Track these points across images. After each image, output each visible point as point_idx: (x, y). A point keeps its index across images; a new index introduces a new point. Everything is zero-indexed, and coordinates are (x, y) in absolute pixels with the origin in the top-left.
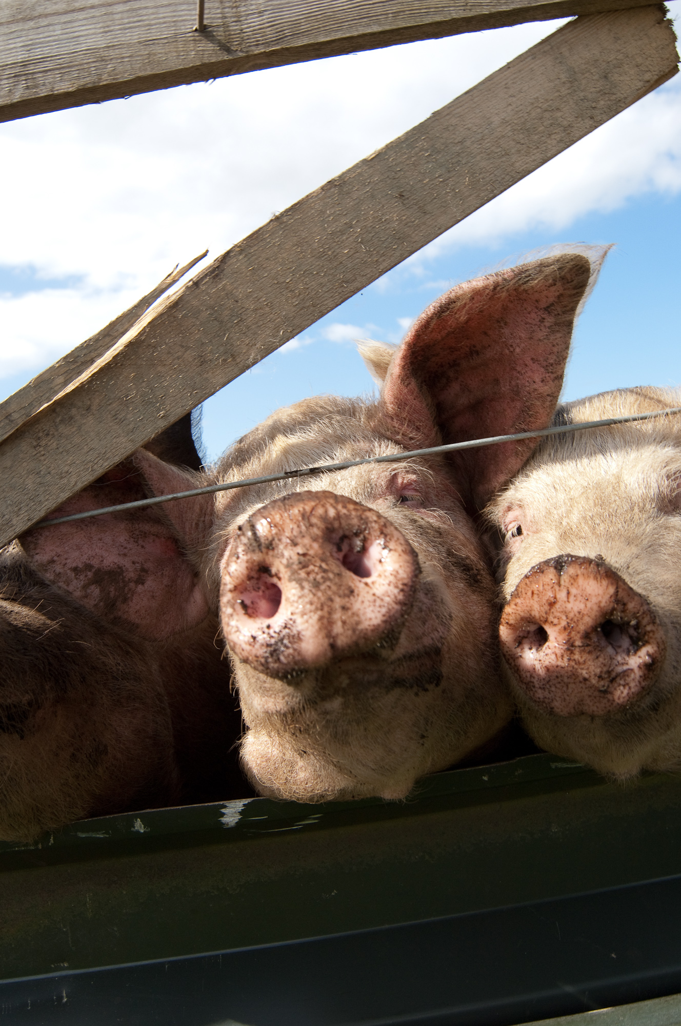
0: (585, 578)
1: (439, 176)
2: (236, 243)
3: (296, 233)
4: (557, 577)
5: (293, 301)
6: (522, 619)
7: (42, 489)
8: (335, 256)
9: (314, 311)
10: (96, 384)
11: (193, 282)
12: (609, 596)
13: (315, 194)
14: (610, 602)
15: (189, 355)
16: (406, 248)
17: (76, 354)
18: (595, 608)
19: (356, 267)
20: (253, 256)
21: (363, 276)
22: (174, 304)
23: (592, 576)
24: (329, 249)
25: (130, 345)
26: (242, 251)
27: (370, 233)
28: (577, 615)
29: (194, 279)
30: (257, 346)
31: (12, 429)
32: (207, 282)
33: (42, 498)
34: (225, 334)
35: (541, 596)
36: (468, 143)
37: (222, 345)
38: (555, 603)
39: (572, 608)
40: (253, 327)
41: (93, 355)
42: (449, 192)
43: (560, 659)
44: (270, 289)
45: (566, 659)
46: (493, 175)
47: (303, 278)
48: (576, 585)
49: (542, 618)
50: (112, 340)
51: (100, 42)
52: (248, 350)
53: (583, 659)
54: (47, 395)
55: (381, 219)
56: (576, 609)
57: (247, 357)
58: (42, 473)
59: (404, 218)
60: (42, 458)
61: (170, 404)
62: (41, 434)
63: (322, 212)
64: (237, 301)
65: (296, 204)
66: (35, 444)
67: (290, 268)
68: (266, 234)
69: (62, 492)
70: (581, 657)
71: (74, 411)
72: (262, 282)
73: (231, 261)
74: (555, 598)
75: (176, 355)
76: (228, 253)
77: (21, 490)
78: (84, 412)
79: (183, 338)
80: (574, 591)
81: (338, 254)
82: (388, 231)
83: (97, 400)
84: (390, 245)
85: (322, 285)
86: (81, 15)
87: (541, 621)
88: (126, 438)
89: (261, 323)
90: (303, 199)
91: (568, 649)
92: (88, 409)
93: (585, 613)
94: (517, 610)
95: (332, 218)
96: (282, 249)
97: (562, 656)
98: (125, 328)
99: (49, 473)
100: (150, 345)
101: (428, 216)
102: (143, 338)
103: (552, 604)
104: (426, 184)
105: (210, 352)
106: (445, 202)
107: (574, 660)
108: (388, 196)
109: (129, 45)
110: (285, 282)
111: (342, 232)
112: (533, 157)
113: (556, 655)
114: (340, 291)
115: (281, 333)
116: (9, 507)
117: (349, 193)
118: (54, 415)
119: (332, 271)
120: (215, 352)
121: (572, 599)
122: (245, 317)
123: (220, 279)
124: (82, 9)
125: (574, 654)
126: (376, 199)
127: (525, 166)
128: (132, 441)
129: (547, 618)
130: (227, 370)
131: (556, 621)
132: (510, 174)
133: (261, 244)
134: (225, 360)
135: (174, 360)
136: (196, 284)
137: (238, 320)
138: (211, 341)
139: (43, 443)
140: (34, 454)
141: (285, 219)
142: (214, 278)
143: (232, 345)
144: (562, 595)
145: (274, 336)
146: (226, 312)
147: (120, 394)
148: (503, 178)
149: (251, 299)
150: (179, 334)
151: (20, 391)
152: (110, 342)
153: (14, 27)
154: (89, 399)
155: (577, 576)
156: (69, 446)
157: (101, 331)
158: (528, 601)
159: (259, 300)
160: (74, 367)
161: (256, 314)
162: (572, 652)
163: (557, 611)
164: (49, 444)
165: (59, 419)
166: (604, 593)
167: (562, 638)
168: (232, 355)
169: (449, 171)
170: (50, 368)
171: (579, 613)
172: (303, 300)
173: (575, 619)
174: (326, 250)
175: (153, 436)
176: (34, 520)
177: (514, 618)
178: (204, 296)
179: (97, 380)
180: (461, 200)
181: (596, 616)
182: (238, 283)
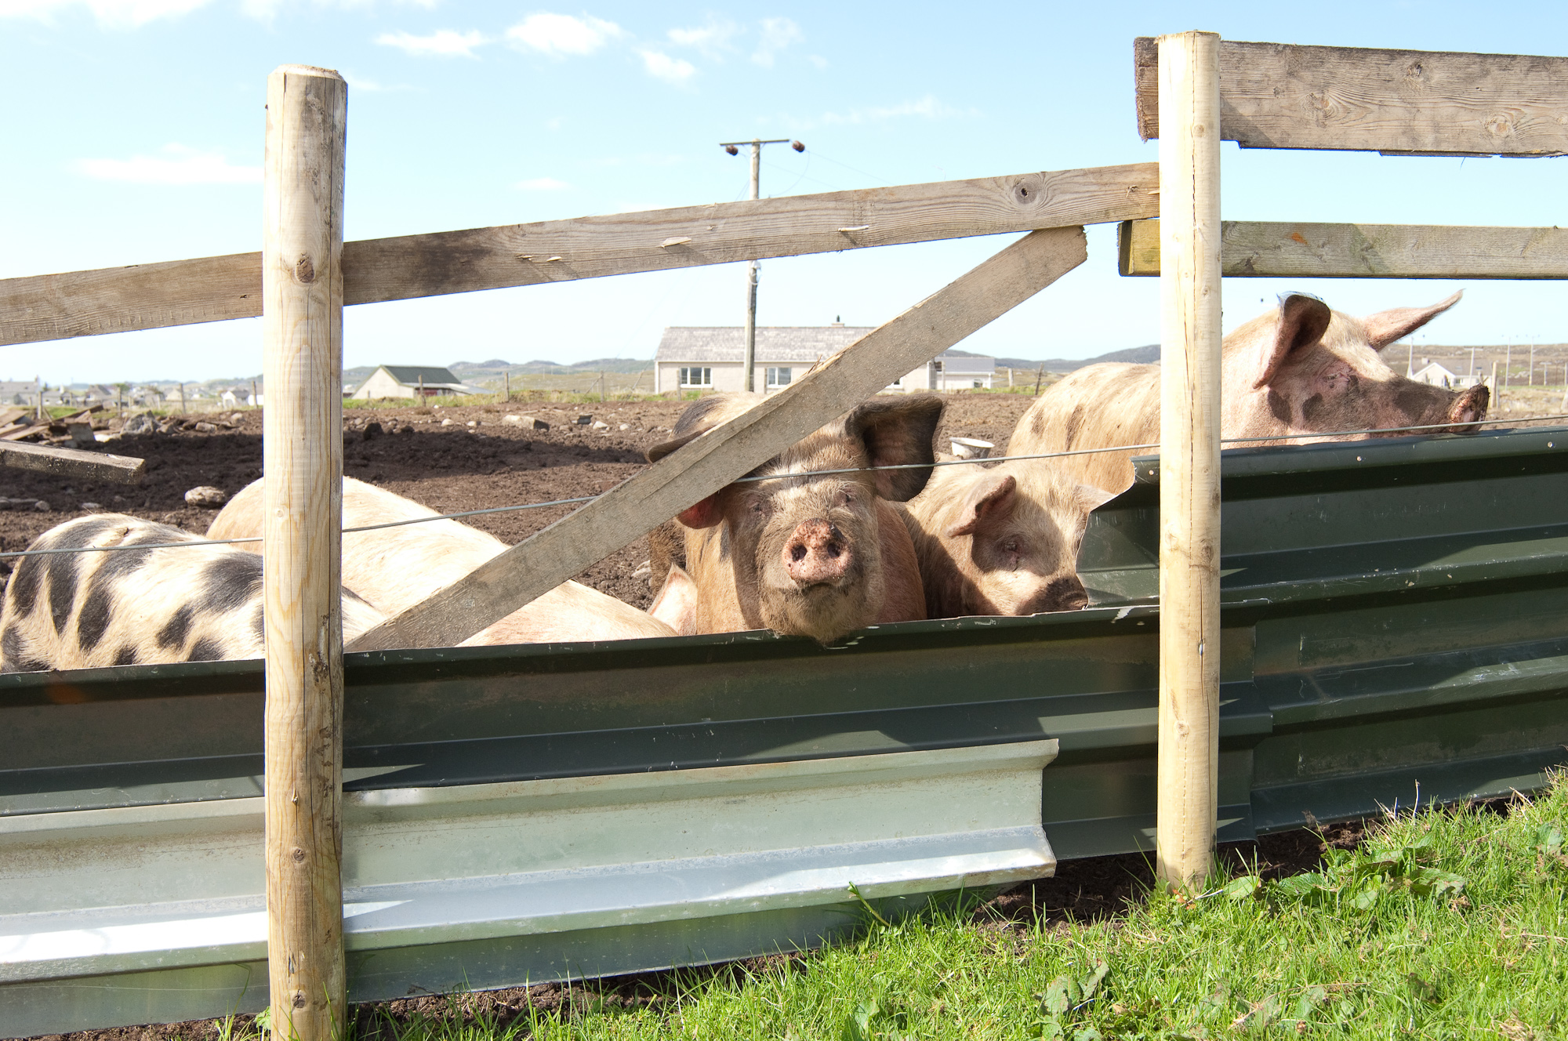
20: (857, 354)
27: (914, 346)
30: (853, 401)
36: (969, 300)
40: (852, 391)
51: (789, 231)
73: (846, 356)
75: (813, 402)
79: (817, 394)
81: (896, 356)
82: (923, 346)
85: (887, 372)
86: (782, 216)
89: (856, 389)
92: (768, 426)
95: (896, 337)
96: (870, 352)
99: (743, 457)
101: (943, 339)
105: (830, 402)
108: (925, 327)
109: (805, 235)
110: (870, 369)
111: (900, 345)
112: (1000, 309)
117: (907, 325)
120: (832, 402)
123: (839, 366)
124: (782, 212)
126: (919, 328)
127: (997, 313)
133: (860, 349)
134: (836, 407)
135: (812, 405)
139: (746, 442)
141: (874, 336)
142: (836, 365)
146: (840, 383)
150: (815, 392)
153: (747, 219)
156: (757, 444)
159: (856, 377)
161: (854, 385)
169: (956, 316)
172: (877, 379)
174: (892, 354)
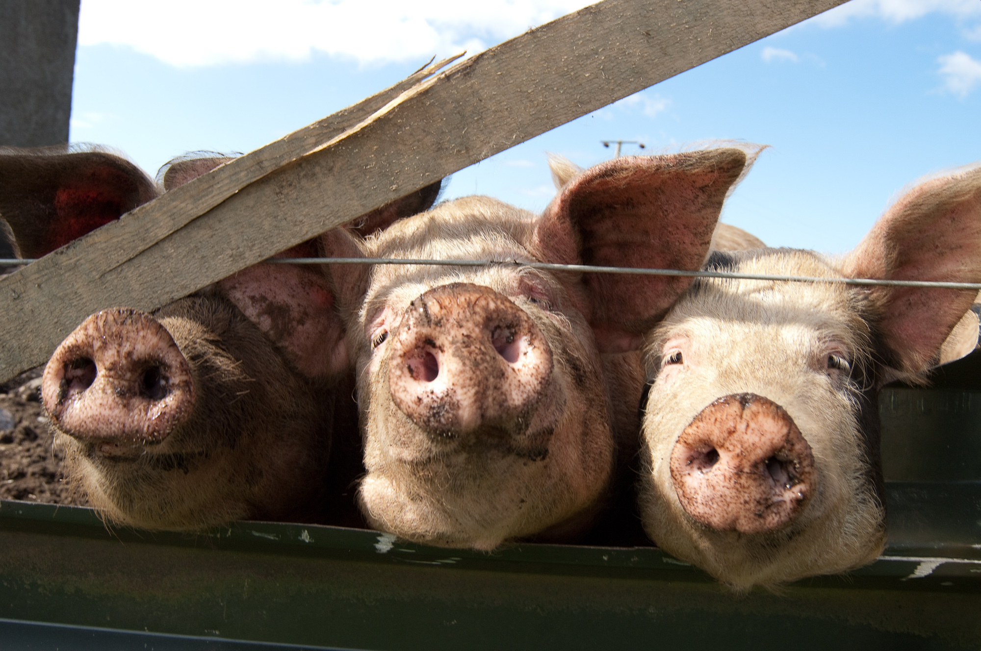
0: (764, 416)
1: (686, 23)
2: (491, 47)
3: (546, 49)
4: (741, 410)
5: (531, 110)
6: (701, 441)
7: (276, 232)
8: (576, 77)
9: (547, 123)
10: (342, 149)
11: (446, 75)
12: (781, 435)
13: (571, 17)
14: (781, 440)
15: (428, 140)
16: (642, 82)
17: (330, 121)
18: (768, 443)
19: (593, 91)
20: (503, 62)
21: (597, 100)
22: (424, 92)
23: (771, 416)
24: (573, 70)
25: (379, 120)
26: (493, 57)
27: (612, 62)
28: (751, 446)
29: (447, 73)
30: (491, 144)
31: (261, 174)
32: (458, 77)
33: (274, 239)
34: (464, 128)
35: (723, 424)
37: (460, 137)
38: (734, 432)
39: (748, 439)
40: (490, 126)
41: (345, 124)
42: (691, 39)
43: (728, 481)
44: (512, 96)
45: (732, 482)
46: (734, 31)
47: (544, 91)
48: (755, 420)
49: (719, 443)
50: (365, 115)
52: (481, 147)
53: (748, 484)
54: (298, 151)
55: (625, 52)
56: (751, 441)
57: (479, 152)
58: (279, 218)
59: (646, 55)
60: (282, 205)
61: (403, 180)
62: (284, 184)
63: (574, 35)
64: (481, 101)
65: (552, 23)
66: (278, 191)
67: (534, 80)
68: (519, 45)
69: (293, 237)
70: (747, 482)
71: (317, 169)
72: (507, 88)
73: (483, 63)
74: (735, 428)
75: (417, 138)
76: (482, 55)
77: (258, 228)
78: (326, 172)
79: (426, 123)
80: (752, 425)
81: (579, 76)
82: (629, 64)
83: (340, 164)
84: (628, 77)
85: (559, 101)
87: (717, 445)
88: (359, 202)
89: (498, 124)
90: (559, 19)
91: (737, 474)
93: (758, 445)
94: (698, 432)
95: (581, 41)
96: (530, 61)
97: (730, 479)
98: (379, 106)
99: (285, 219)
100: (396, 124)
101: (667, 58)
102: (391, 116)
103: (731, 433)
104: (673, 27)
105: (448, 141)
106: (686, 47)
107: (740, 484)
108: (636, 32)
110: (527, 91)
111: (588, 57)
112: (775, 22)
113: (725, 477)
114: (574, 110)
115: (514, 137)
116: (245, 242)
117: (602, 22)
118: (300, 169)
119: (571, 90)
120: (452, 142)
121: (750, 431)
122: (484, 116)
123: (470, 77)
125: (741, 478)
126: (624, 33)
127: (766, 29)
128: (363, 205)
129: (724, 444)
130: (459, 160)
131: (731, 448)
132: (750, 33)
133: (513, 52)
134: (459, 151)
135: (414, 141)
136: (448, 78)
137: (478, 117)
138: (450, 132)
139: (285, 191)
140: (275, 199)
141: (539, 34)
142: (465, 75)
143: (468, 139)
144: (741, 427)
145: (507, 139)
146: (470, 109)
147: (361, 162)
148: (744, 36)
149: (494, 101)
150: (423, 120)
151: (275, 143)
152: (363, 116)
154: (333, 161)
155: (759, 413)
156: (307, 199)
157: (357, 105)
158: (709, 426)
159: (500, 103)
160: (325, 131)
161: (495, 115)
162: (739, 477)
163: (734, 439)
164: (290, 193)
165: (304, 172)
166: (778, 432)
167: (734, 463)
168: (466, 148)
169: (696, 20)
170: (305, 128)
171: (753, 444)
172: (540, 111)
173: (749, 450)
174: (570, 70)
175: (382, 205)
176: (264, 258)
177: (693, 438)
178: (452, 90)
179: (343, 146)
180: (700, 48)
181: (767, 450)
182: (486, 84)
